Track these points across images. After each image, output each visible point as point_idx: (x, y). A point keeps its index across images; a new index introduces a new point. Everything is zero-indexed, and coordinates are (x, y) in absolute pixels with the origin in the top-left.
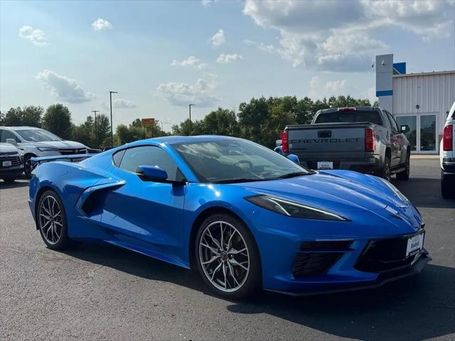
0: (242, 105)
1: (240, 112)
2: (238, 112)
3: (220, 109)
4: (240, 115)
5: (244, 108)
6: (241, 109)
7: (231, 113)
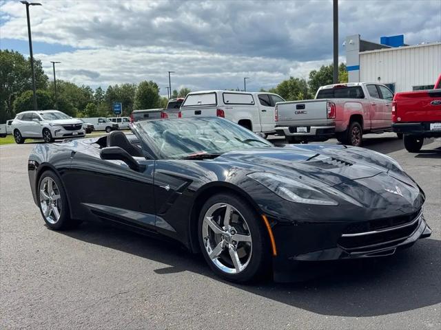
0: (313, 72)
1: (310, 80)
2: (308, 79)
3: (292, 78)
4: (310, 83)
5: (314, 76)
6: (311, 77)
7: (301, 81)
